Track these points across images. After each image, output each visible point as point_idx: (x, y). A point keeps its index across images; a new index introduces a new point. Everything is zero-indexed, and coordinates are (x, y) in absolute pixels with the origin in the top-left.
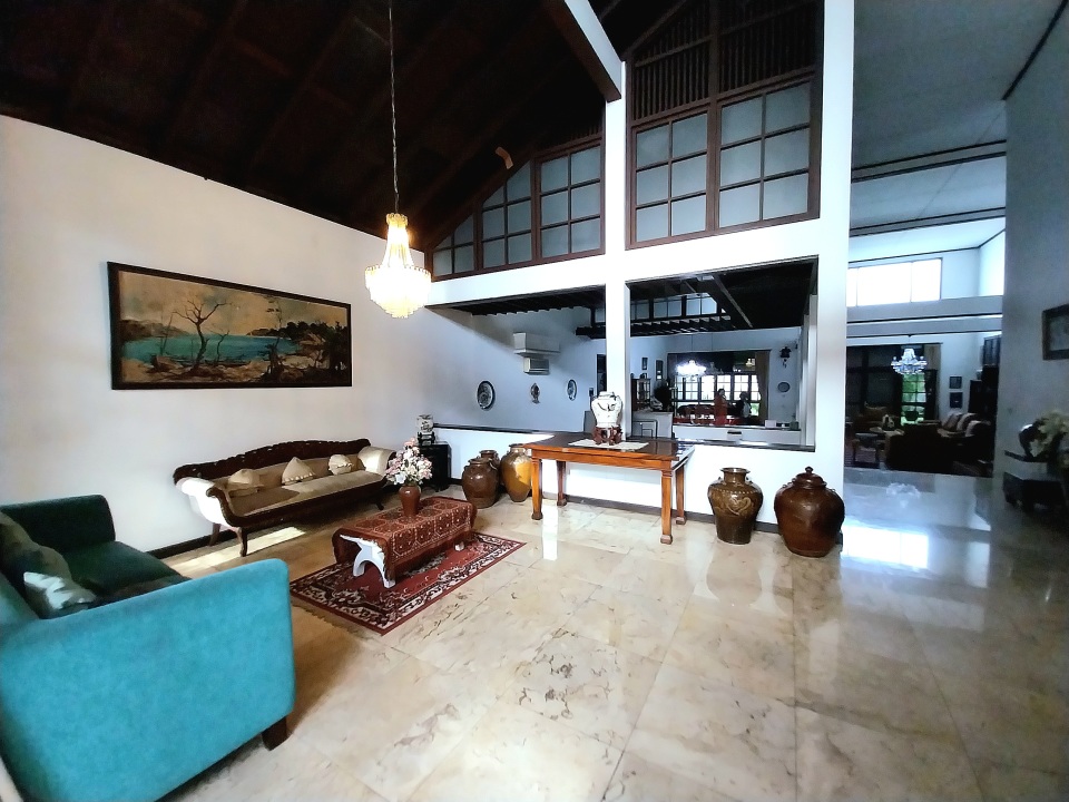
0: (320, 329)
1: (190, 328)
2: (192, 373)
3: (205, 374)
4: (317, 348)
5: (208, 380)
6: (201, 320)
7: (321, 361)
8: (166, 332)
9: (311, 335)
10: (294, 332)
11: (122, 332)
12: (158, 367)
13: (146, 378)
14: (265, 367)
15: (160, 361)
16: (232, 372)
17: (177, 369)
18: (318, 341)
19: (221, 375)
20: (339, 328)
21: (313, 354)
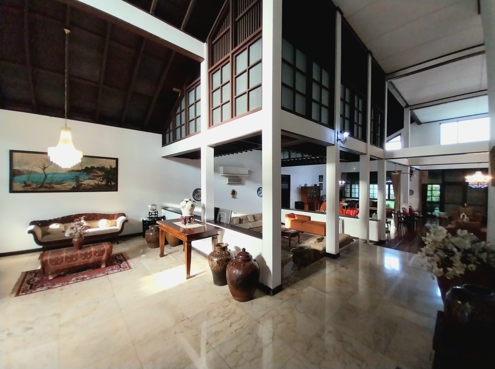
0: (102, 169)
1: (40, 170)
2: (41, 187)
3: (46, 187)
4: (99, 176)
5: (47, 189)
6: (45, 168)
7: (101, 181)
8: (30, 173)
9: (97, 171)
10: (88, 171)
11: (13, 174)
12: (26, 185)
13: (22, 189)
14: (74, 184)
15: (28, 183)
16: (58, 187)
17: (34, 186)
18: (100, 173)
19: (53, 188)
20: (111, 168)
21: (97, 179)
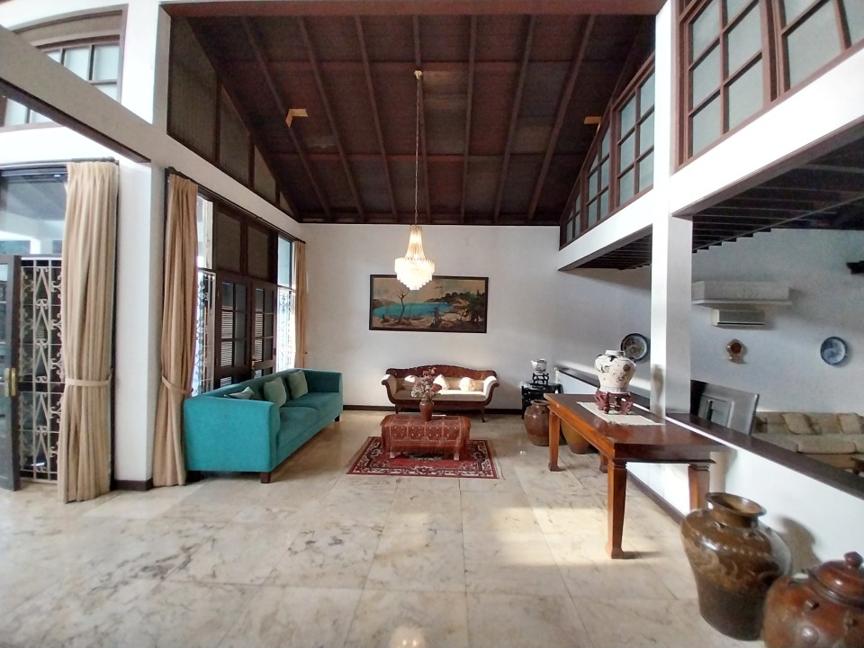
0: (465, 296)
1: (399, 301)
2: (398, 323)
3: (404, 324)
4: (463, 308)
5: (405, 327)
6: (403, 296)
7: (465, 316)
8: (389, 303)
9: (460, 300)
10: (449, 299)
11: (374, 305)
12: (385, 321)
13: (380, 326)
14: (432, 320)
15: (386, 317)
16: (415, 323)
17: (392, 321)
18: (464, 303)
19: (410, 324)
20: (478, 294)
21: (460, 312)
